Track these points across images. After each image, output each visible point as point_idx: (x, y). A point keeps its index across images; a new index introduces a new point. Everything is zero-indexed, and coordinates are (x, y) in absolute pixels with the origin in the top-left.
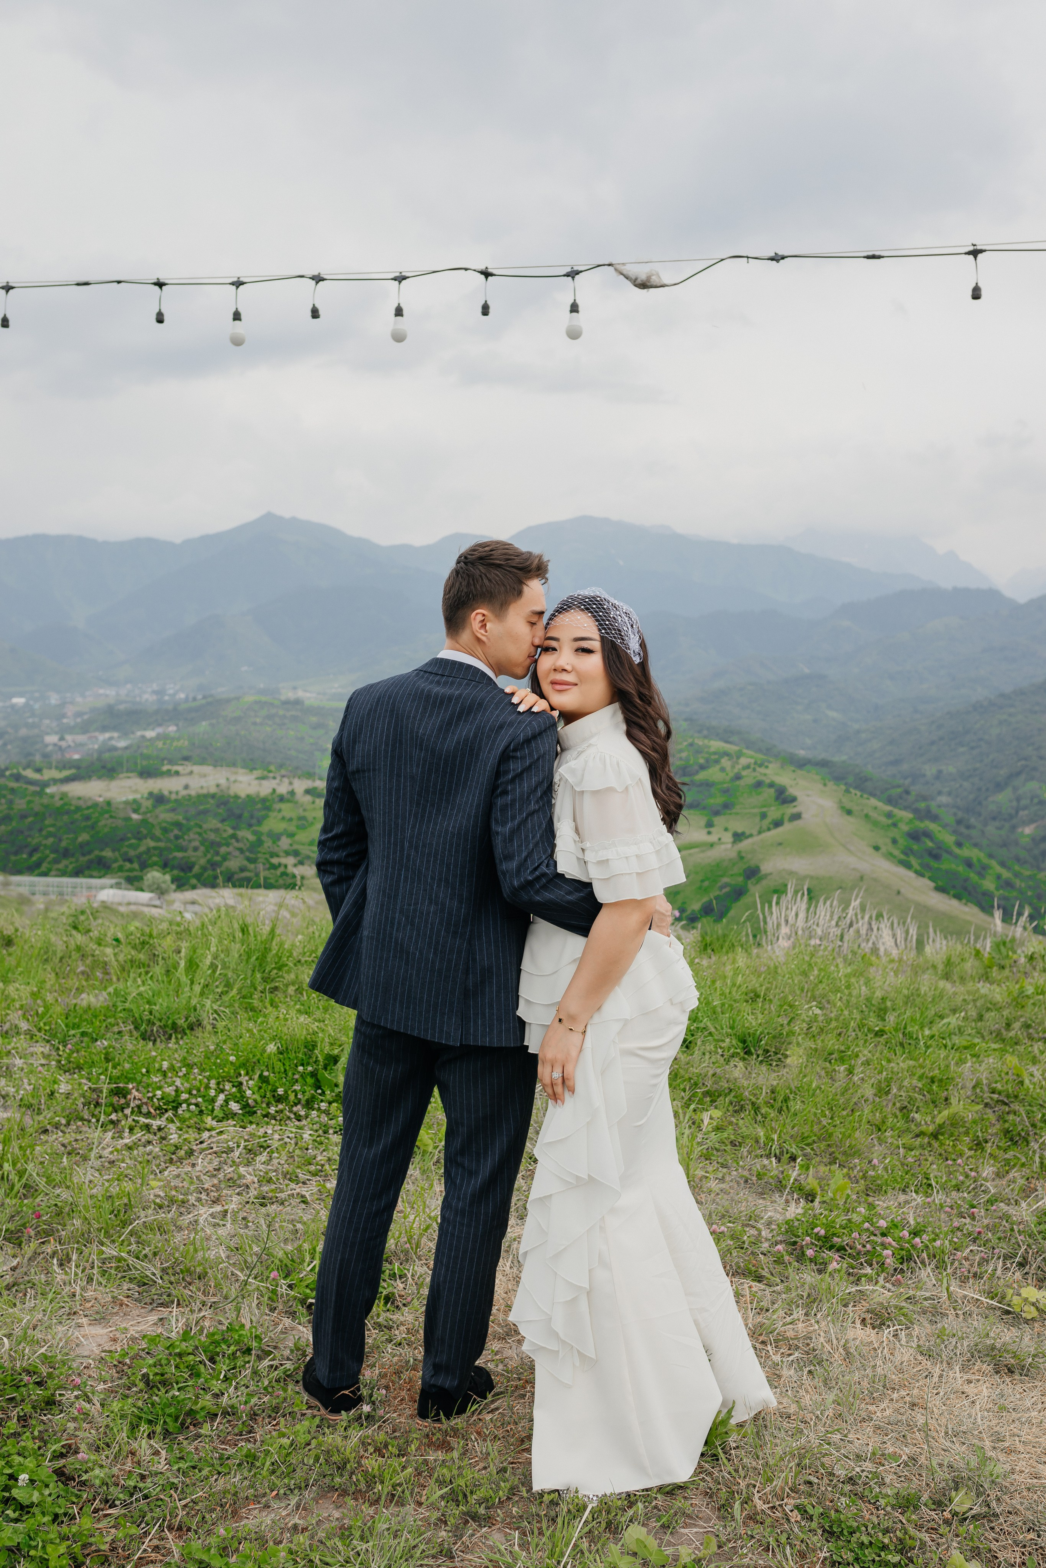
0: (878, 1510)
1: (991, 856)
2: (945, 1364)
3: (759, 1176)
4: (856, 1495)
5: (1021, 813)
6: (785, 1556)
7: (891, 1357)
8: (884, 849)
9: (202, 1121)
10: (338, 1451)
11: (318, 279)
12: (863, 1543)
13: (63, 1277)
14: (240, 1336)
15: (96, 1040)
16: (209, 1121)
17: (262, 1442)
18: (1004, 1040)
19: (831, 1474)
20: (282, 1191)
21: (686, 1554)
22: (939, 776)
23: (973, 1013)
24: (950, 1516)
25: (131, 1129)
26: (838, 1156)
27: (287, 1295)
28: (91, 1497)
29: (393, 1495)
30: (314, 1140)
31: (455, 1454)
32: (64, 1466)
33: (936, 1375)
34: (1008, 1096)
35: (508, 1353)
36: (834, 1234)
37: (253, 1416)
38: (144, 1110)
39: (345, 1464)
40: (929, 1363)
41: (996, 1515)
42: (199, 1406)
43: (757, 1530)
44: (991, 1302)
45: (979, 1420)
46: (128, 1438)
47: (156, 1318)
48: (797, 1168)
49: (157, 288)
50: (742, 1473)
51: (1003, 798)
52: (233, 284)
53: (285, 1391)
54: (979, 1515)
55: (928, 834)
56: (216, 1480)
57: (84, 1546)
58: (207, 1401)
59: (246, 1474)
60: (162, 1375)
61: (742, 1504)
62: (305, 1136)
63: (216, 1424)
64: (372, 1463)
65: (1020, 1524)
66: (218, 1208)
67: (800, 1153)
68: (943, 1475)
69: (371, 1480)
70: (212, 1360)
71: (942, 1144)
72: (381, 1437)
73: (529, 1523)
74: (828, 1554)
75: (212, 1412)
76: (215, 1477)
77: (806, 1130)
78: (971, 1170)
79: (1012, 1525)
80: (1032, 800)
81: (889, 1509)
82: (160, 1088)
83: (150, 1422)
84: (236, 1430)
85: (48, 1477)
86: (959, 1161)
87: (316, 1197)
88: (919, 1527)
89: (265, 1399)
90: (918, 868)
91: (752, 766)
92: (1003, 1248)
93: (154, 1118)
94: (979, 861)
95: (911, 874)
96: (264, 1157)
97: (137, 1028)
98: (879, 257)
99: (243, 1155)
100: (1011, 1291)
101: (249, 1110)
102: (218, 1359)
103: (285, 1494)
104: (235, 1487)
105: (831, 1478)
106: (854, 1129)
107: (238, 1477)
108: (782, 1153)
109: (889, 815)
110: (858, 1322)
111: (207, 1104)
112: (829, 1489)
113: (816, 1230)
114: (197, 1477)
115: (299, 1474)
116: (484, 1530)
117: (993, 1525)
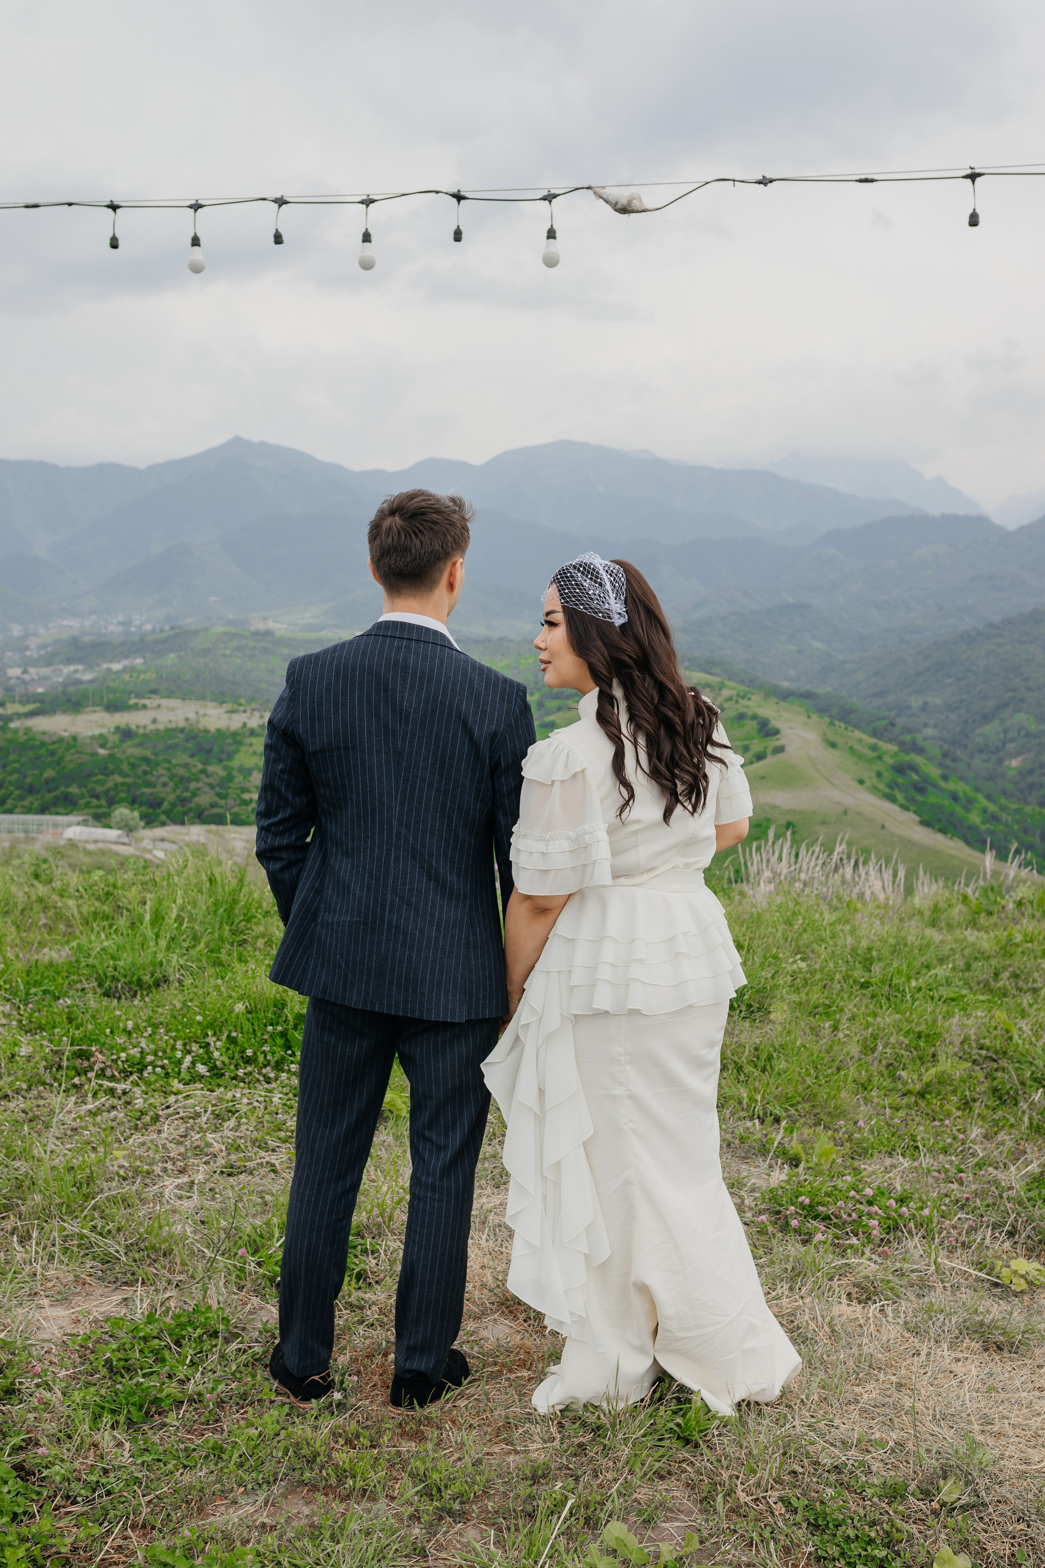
0: (864, 1501)
1: (977, 789)
2: (932, 1340)
3: (742, 1140)
4: (842, 1484)
5: (1008, 745)
6: (769, 1552)
7: (878, 1334)
8: (868, 783)
9: (169, 1084)
10: (308, 1444)
11: (281, 202)
12: (849, 1537)
13: (24, 1255)
14: (206, 1318)
15: (59, 998)
16: (176, 1085)
17: (230, 1432)
18: (991, 991)
19: (817, 1463)
20: (250, 1159)
21: (668, 1552)
22: (924, 708)
23: (961, 963)
24: (938, 1507)
25: (95, 1094)
26: (823, 1117)
27: (256, 1273)
28: (51, 1493)
29: (365, 1491)
30: (285, 1104)
31: (430, 1446)
32: (24, 1461)
33: (923, 1354)
34: (996, 1052)
35: (484, 1333)
36: (819, 1203)
37: (221, 1403)
38: (108, 1073)
39: (315, 1457)
40: (916, 1340)
41: (984, 1505)
42: (164, 1393)
43: (741, 1525)
44: (979, 1274)
45: (968, 1401)
46: (91, 1429)
47: (120, 1297)
48: (782, 1131)
49: (110, 211)
50: (725, 1464)
51: (990, 731)
52: (191, 207)
53: (254, 1376)
54: (968, 1505)
55: (913, 768)
56: (182, 1474)
57: (45, 1548)
58: (172, 1389)
59: (212, 1467)
60: (126, 1360)
61: (724, 1497)
62: (274, 1099)
63: (182, 1412)
64: (342, 1457)
65: (1009, 1514)
66: (184, 1179)
67: (784, 1114)
68: (932, 1463)
69: (342, 1475)
70: (178, 1343)
71: (929, 1104)
72: (353, 1427)
73: (504, 1519)
74: (813, 1549)
75: (178, 1399)
76: (181, 1471)
77: (790, 1091)
78: (959, 1130)
79: (1001, 1514)
80: (1019, 732)
81: (875, 1500)
82: (124, 1050)
83: (113, 1412)
84: (203, 1419)
85: (7, 1473)
86: (947, 1122)
87: (286, 1165)
88: (905, 1518)
89: (233, 1385)
90: (903, 802)
91: (735, 698)
92: (992, 1217)
93: (118, 1081)
94: (965, 794)
95: (895, 808)
96: (232, 1123)
97: (100, 985)
98: (872, 181)
99: (211, 1121)
100: (1000, 1263)
101: (216, 1072)
102: (184, 1342)
103: (253, 1489)
104: (201, 1482)
105: (816, 1467)
106: (839, 1090)
107: (205, 1471)
108: (765, 1114)
109: (874, 748)
110: (844, 1297)
111: (173, 1066)
112: (815, 1480)
113: (800, 1199)
114: (162, 1471)
115: (268, 1467)
116: (459, 1526)
117: (982, 1515)
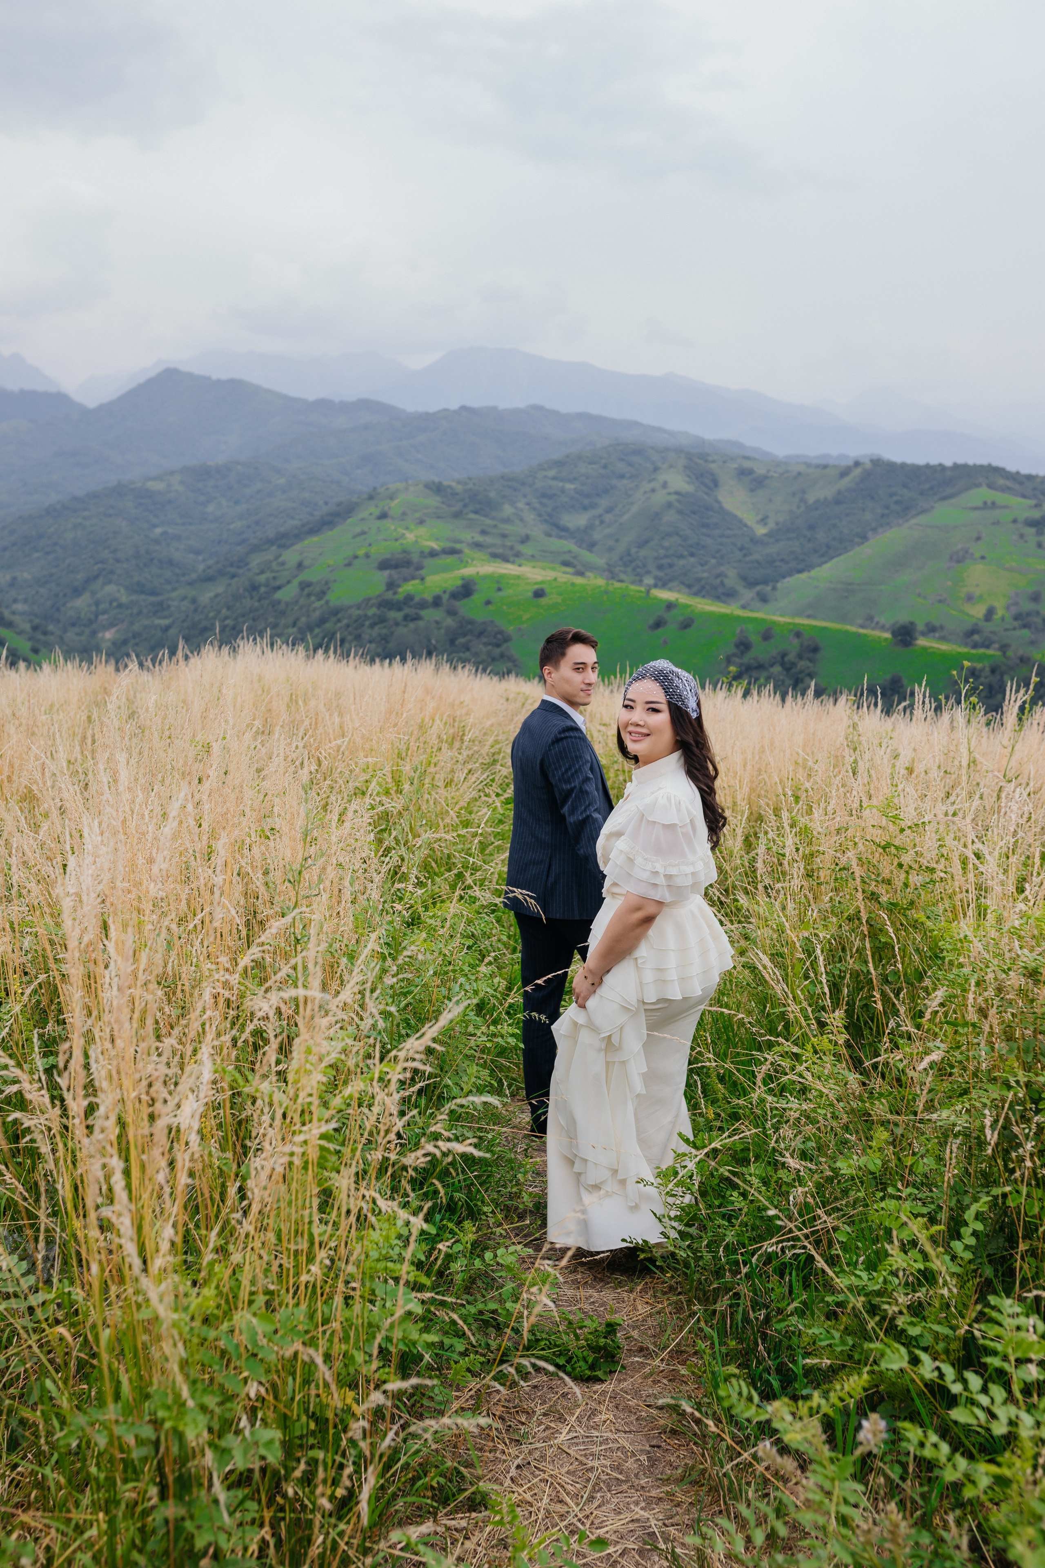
5: (101, 617)
22: (14, 583)
80: (111, 603)
